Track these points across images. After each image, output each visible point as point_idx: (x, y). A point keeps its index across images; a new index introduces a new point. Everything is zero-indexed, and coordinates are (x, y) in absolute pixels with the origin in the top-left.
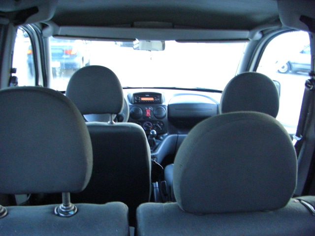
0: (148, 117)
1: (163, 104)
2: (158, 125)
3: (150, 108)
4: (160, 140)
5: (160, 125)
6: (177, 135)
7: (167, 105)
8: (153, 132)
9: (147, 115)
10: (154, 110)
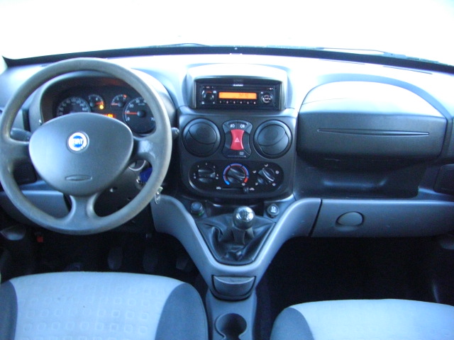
0: (237, 152)
1: (285, 112)
2: (267, 175)
3: (243, 126)
4: (270, 216)
5: (272, 175)
6: (319, 200)
7: (296, 116)
8: (244, 214)
9: (234, 147)
10: (254, 131)
